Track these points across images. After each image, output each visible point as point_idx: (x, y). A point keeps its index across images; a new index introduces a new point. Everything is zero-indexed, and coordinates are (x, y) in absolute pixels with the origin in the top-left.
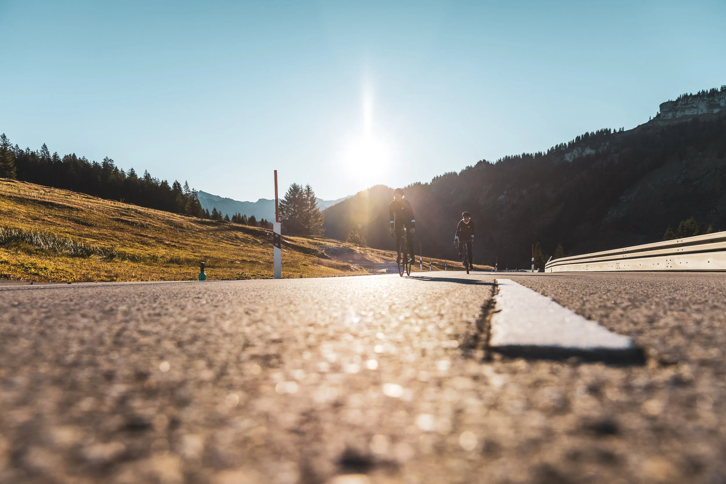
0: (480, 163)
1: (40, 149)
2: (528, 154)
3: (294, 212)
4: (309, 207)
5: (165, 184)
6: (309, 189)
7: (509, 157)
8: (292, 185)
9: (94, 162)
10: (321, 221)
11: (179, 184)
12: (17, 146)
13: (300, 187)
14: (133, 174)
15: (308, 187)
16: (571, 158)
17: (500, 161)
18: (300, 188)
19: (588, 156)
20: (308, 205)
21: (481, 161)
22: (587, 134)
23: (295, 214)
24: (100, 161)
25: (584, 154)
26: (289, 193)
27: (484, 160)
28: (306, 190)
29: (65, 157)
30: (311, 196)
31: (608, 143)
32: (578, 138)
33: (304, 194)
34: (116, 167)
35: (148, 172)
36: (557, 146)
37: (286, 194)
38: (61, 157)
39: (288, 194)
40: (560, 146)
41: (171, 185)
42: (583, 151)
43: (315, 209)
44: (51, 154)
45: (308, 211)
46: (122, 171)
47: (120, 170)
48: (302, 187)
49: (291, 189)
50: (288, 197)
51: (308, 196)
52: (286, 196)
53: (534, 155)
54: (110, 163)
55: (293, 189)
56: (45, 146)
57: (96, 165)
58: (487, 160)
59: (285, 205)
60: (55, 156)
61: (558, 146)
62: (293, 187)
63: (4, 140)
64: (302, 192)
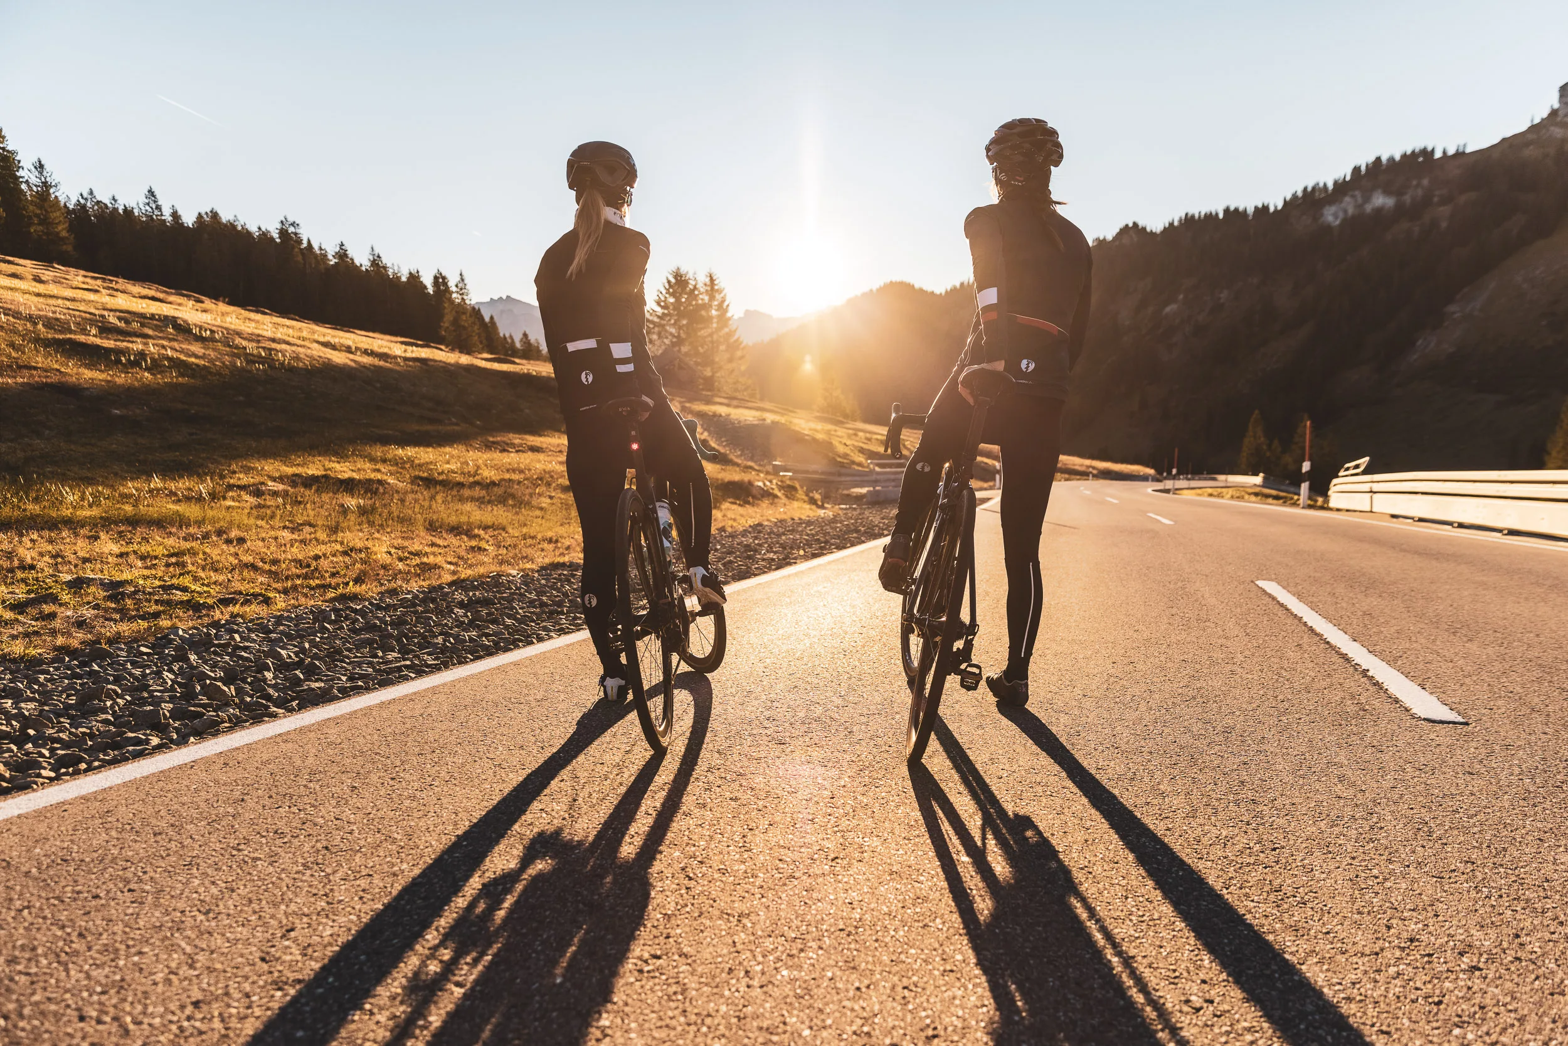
0: (1125, 230)
1: (142, 200)
2: (1236, 210)
3: (678, 337)
4: (715, 325)
5: (414, 278)
6: (712, 280)
7: (1193, 216)
8: (670, 272)
9: (259, 229)
10: (742, 357)
11: (444, 278)
12: (91, 193)
13: (690, 275)
14: (342, 255)
15: (710, 276)
16: (1336, 217)
17: (1171, 224)
18: (691, 278)
19: (1379, 211)
20: (711, 318)
21: (1127, 225)
22: (1378, 159)
23: (679, 341)
24: (273, 228)
25: (1368, 208)
26: (664, 292)
27: (1135, 224)
28: (705, 285)
29: (200, 216)
30: (718, 297)
31: (1425, 182)
32: (1356, 170)
33: (700, 294)
34: (309, 241)
35: (378, 250)
36: (1305, 189)
37: (656, 293)
38: (189, 219)
39: (661, 293)
40: (1314, 188)
41: (428, 281)
42: (1367, 199)
43: (726, 330)
44: (167, 212)
45: (711, 335)
46: (321, 249)
47: (316, 246)
48: (695, 276)
49: (669, 282)
50: (664, 302)
51: (712, 298)
52: (657, 298)
53: (1251, 210)
54: (292, 230)
55: (673, 281)
56: (151, 193)
57: (265, 236)
58: (1141, 224)
59: (656, 319)
60: (175, 215)
61: (1309, 189)
62: (675, 277)
63: (41, 173)
64: (695, 288)
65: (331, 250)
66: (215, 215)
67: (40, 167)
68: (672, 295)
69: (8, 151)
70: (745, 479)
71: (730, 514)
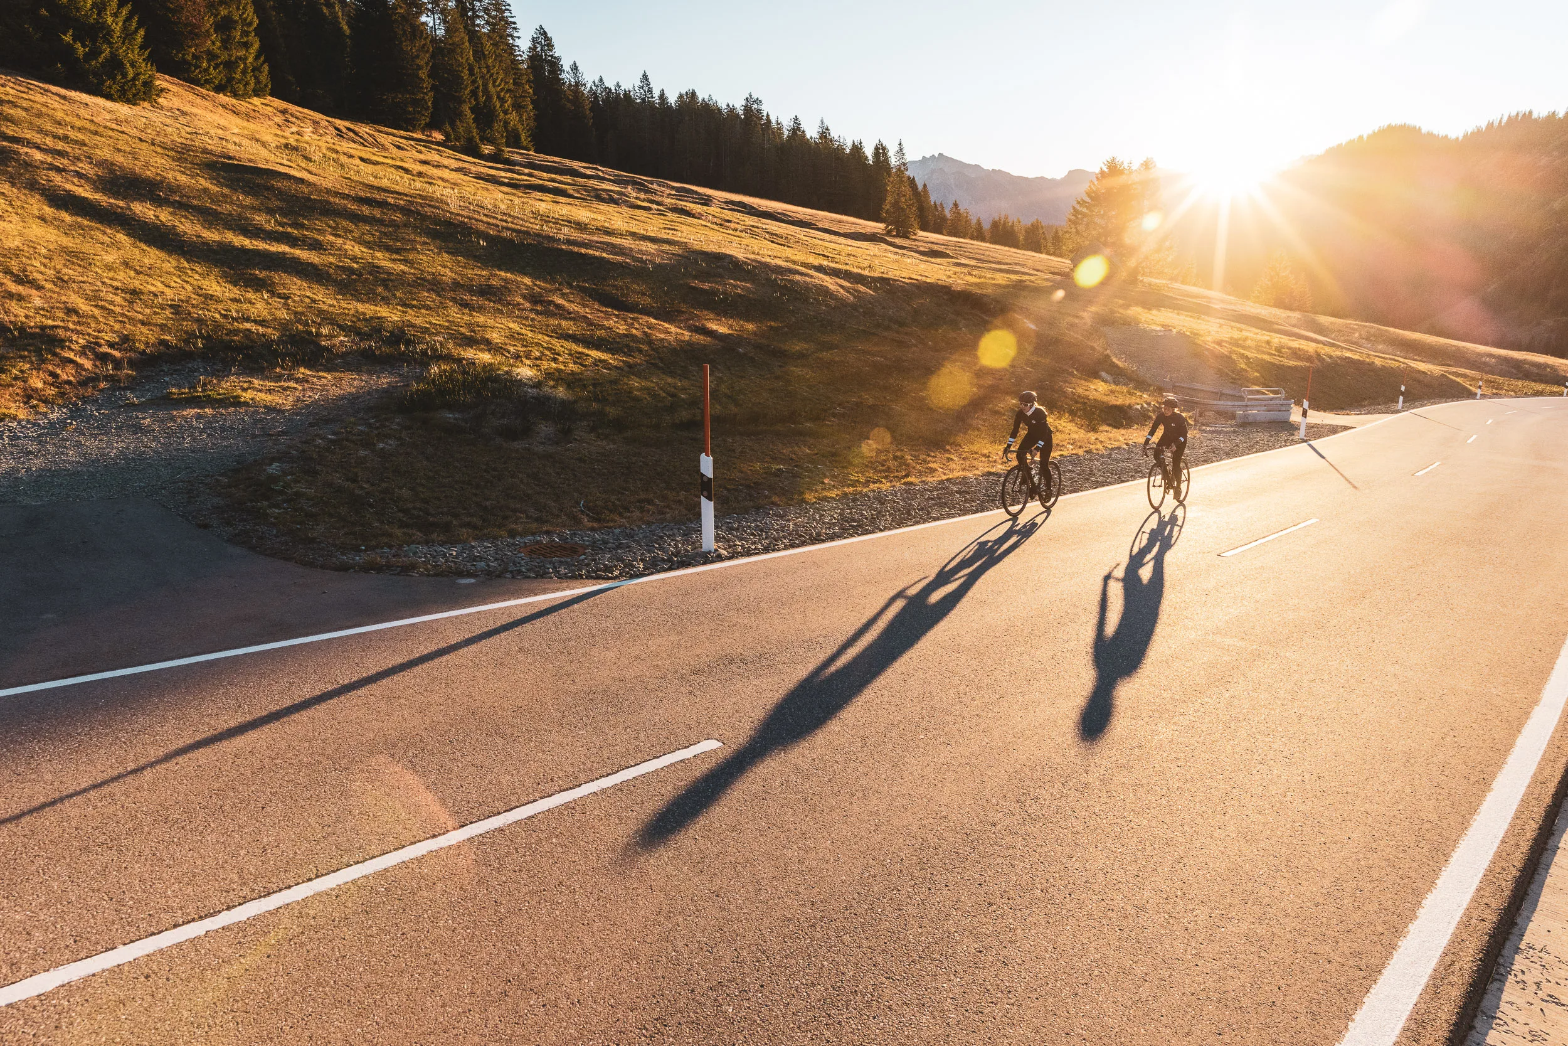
1: (638, 83)
5: (857, 149)
6: (1147, 169)
8: (1106, 162)
9: (728, 106)
11: (884, 149)
12: (601, 80)
13: (1126, 165)
14: (796, 130)
15: (1146, 165)
18: (1126, 167)
24: (739, 104)
26: (1096, 182)
28: (1140, 173)
29: (681, 96)
30: (1152, 187)
33: (1134, 184)
34: (768, 116)
35: (826, 123)
37: (1089, 185)
38: (672, 99)
39: (1094, 184)
41: (869, 151)
44: (656, 94)
47: (773, 121)
48: (1131, 165)
49: (1102, 172)
50: (1094, 192)
52: (1089, 189)
54: (755, 106)
55: (1107, 171)
56: (645, 77)
57: (732, 111)
60: (662, 95)
62: (1109, 167)
63: (575, 74)
64: (1129, 175)
65: (787, 124)
66: (694, 94)
67: (575, 68)
69: (555, 58)
70: (1127, 402)
71: (1102, 437)
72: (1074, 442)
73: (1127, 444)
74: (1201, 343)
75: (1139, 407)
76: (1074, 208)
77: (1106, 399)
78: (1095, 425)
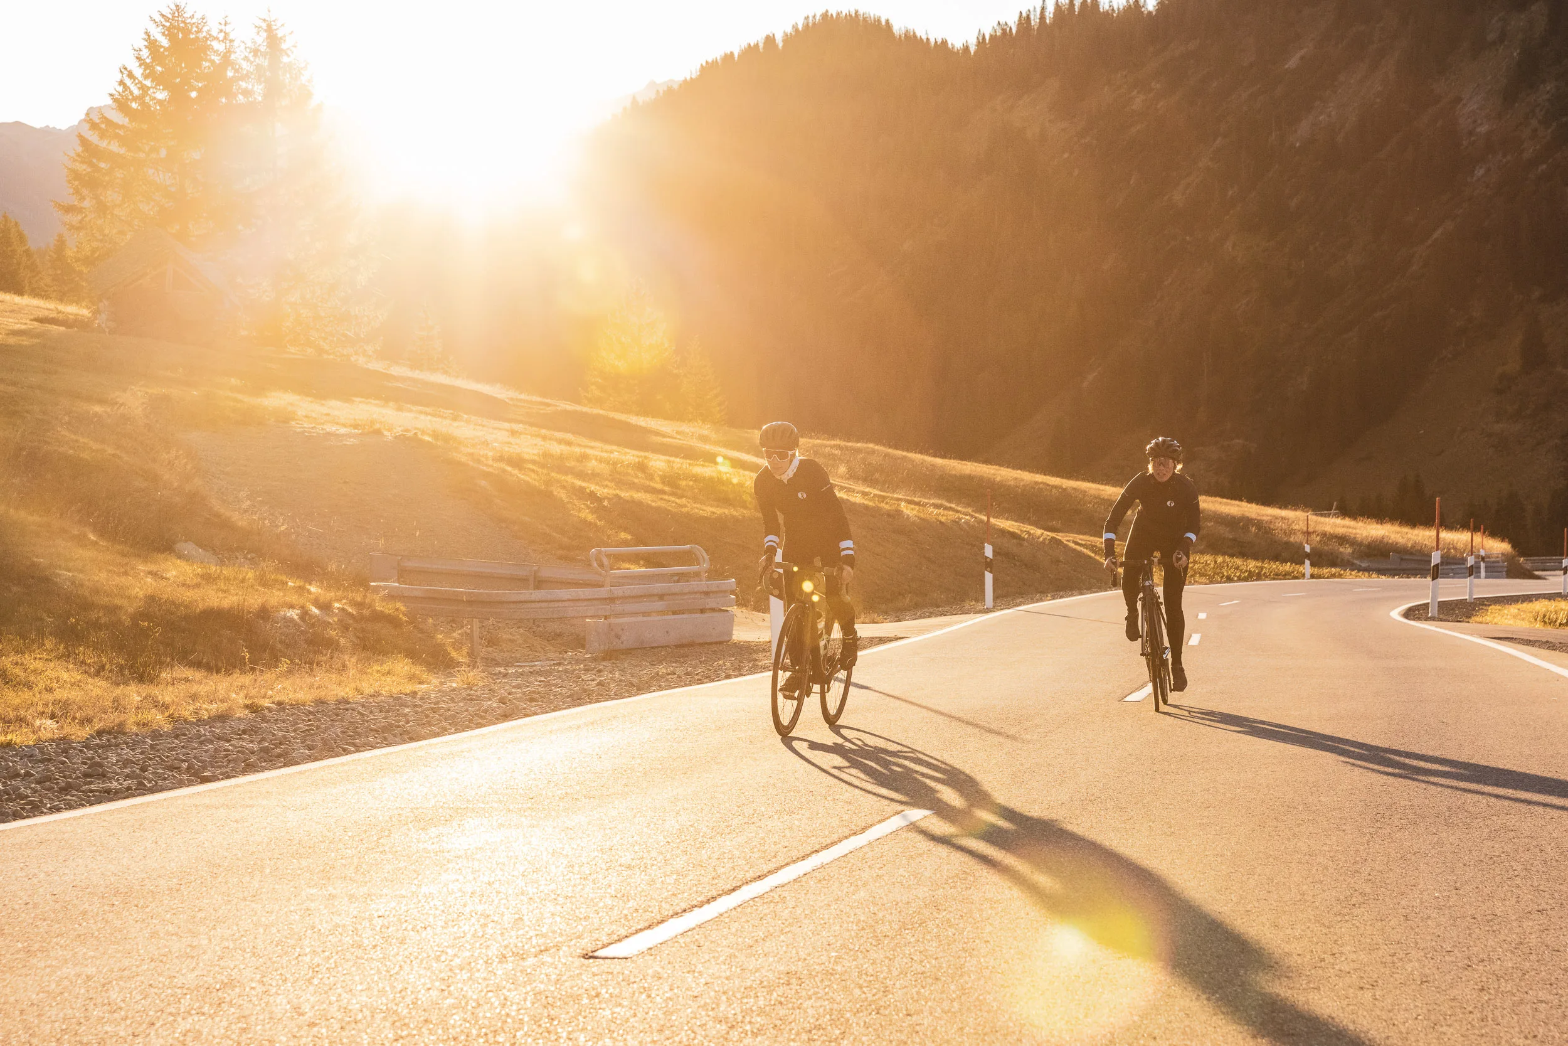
6: (273, 40)
8: (158, 18)
13: (213, 26)
15: (269, 29)
18: (214, 33)
20: (271, 143)
26: (138, 72)
28: (256, 52)
30: (291, 85)
33: (242, 78)
37: (119, 77)
39: (131, 75)
43: (315, 176)
48: (228, 29)
49: (152, 45)
50: (135, 99)
51: (274, 88)
52: (120, 89)
55: (164, 42)
59: (114, 147)
62: (170, 33)
64: (226, 56)
68: (159, 80)
70: (254, 600)
71: (166, 695)
72: (61, 712)
73: (253, 708)
74: (464, 459)
75: (293, 614)
76: (84, 141)
77: (187, 595)
78: (145, 665)
